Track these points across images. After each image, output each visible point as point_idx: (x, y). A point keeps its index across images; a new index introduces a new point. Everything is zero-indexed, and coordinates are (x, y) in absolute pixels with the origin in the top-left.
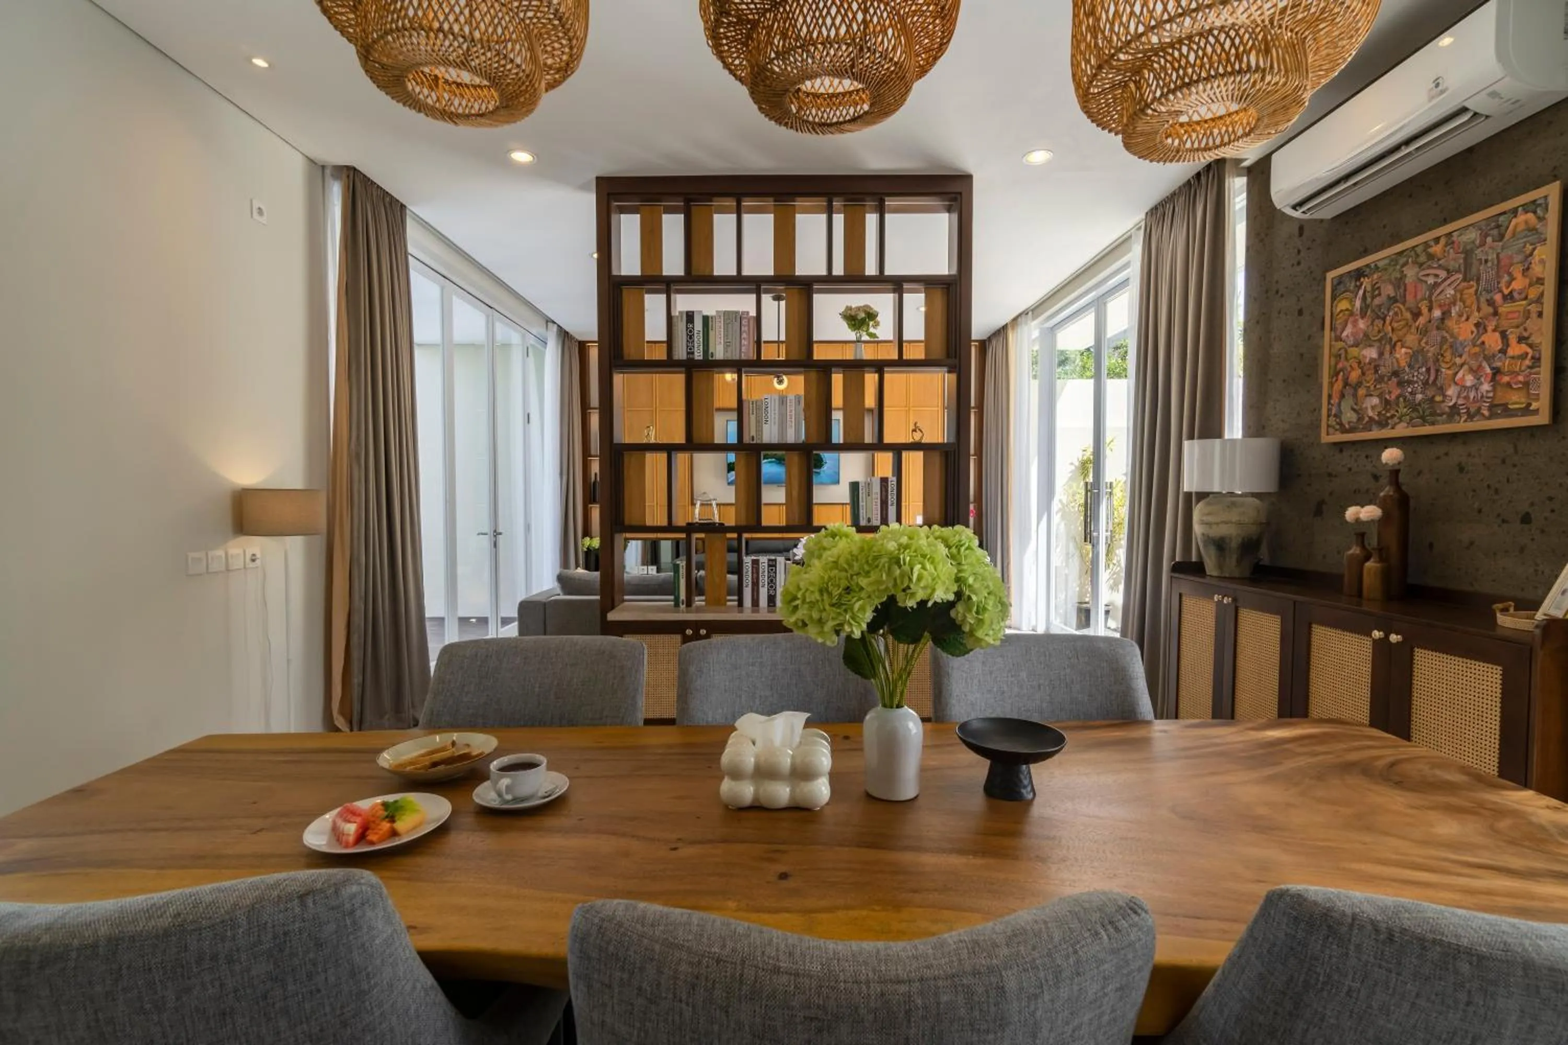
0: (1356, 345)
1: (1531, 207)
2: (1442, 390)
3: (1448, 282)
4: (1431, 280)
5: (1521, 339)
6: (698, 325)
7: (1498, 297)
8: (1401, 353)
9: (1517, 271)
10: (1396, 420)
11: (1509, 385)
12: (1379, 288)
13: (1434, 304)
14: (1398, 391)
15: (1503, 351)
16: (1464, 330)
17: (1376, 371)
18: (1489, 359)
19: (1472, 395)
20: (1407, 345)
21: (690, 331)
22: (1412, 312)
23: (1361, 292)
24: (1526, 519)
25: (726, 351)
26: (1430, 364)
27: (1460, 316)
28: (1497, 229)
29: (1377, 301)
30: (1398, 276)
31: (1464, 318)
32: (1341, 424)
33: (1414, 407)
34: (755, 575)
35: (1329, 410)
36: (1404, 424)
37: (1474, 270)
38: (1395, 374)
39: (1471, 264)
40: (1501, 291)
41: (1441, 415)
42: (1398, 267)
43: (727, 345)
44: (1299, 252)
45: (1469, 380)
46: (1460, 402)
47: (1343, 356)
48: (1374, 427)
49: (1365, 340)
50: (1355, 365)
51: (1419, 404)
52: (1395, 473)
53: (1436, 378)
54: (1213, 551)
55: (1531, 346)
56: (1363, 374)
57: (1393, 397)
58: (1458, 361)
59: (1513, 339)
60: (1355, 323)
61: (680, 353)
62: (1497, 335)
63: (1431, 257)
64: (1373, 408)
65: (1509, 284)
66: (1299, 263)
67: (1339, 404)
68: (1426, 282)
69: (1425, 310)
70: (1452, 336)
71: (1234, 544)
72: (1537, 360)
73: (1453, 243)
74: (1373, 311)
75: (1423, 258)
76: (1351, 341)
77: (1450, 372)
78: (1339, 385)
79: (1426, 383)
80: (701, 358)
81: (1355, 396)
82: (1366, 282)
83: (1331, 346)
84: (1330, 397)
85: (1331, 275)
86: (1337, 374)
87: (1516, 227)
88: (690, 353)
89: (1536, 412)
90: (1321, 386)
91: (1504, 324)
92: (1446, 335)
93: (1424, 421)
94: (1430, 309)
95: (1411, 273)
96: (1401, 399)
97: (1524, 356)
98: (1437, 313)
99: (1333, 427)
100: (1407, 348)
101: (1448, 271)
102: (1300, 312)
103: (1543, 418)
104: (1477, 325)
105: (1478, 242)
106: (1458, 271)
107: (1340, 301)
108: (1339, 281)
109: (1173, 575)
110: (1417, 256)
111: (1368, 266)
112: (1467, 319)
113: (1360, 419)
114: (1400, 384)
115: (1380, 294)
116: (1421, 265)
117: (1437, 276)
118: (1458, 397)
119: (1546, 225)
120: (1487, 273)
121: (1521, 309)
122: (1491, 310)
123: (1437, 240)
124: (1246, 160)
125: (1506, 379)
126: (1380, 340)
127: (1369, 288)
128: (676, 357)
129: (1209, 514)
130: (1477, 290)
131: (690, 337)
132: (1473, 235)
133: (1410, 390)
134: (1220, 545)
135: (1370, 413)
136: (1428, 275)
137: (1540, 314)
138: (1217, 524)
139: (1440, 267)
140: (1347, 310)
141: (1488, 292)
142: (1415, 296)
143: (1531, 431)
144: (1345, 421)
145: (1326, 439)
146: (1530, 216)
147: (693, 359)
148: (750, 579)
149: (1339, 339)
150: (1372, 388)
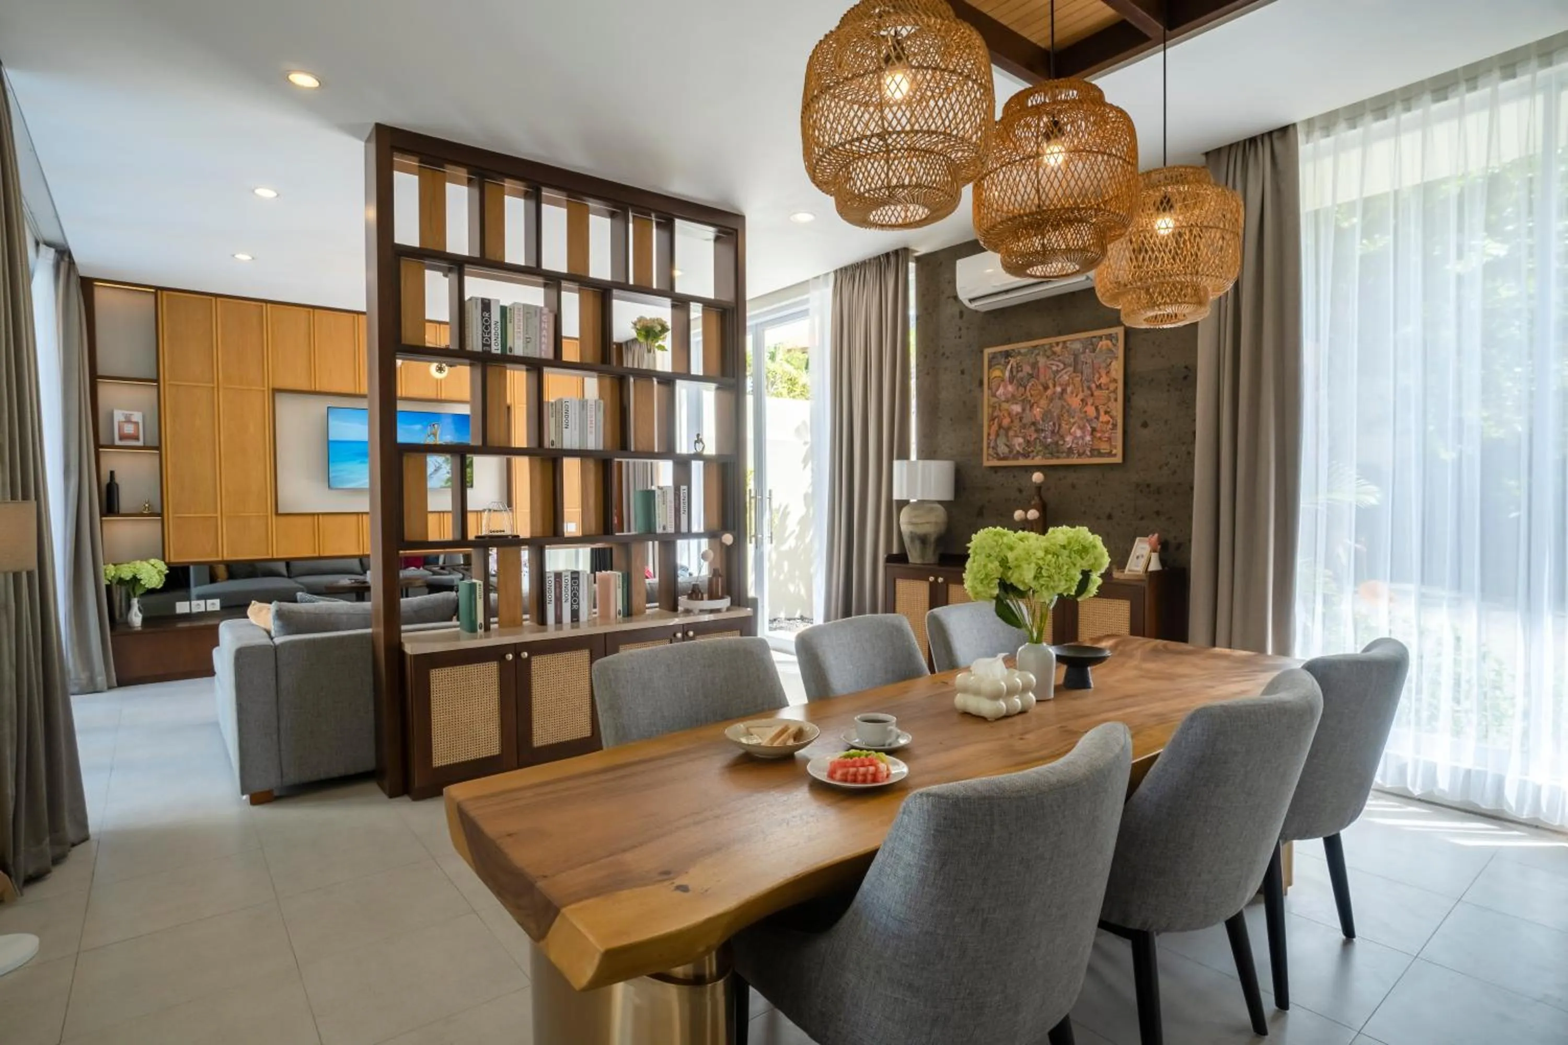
0: (1007, 401)
1: (1110, 337)
2: (1062, 437)
3: (1064, 371)
4: (1054, 368)
5: (1106, 413)
6: (496, 316)
7: (1093, 386)
8: (1037, 411)
9: (1103, 372)
10: (1034, 454)
11: (1100, 438)
12: (1021, 366)
13: (1057, 384)
14: (1034, 436)
15: (1097, 418)
16: (1075, 402)
17: (1021, 421)
18: (1089, 421)
19: (1080, 442)
20: (1041, 406)
21: (486, 321)
22: (1043, 386)
23: (1009, 367)
24: (1110, 517)
25: (526, 347)
26: (1056, 420)
27: (1072, 393)
28: (1091, 345)
29: (1020, 375)
30: (1034, 361)
31: (1074, 395)
32: (997, 454)
33: (1046, 447)
34: (558, 590)
35: (989, 444)
36: (1040, 457)
37: (1079, 367)
38: (1034, 424)
39: (1078, 364)
40: (1094, 382)
41: (1062, 453)
42: (1033, 355)
43: (527, 341)
44: (960, 329)
45: (1079, 433)
46: (1074, 446)
47: (997, 408)
48: (1020, 458)
49: (1012, 399)
50: (1006, 415)
51: (1049, 445)
52: (1039, 488)
53: (1059, 429)
54: (918, 544)
55: (1111, 417)
56: (1012, 421)
57: (1032, 439)
58: (1072, 420)
59: (1102, 413)
60: (1005, 387)
61: (475, 343)
62: (1093, 408)
63: (1054, 353)
64: (1020, 445)
65: (1099, 379)
66: (960, 337)
67: (996, 440)
68: (1051, 368)
69: (1051, 385)
70: (1068, 404)
71: (932, 539)
72: (1115, 426)
73: (1067, 347)
74: (1017, 380)
75: (1049, 353)
76: (1003, 398)
77: (1067, 427)
78: (995, 427)
79: (1053, 432)
80: (499, 352)
81: (1007, 436)
82: (1012, 361)
83: (989, 400)
84: (989, 434)
85: (988, 351)
86: (993, 420)
87: (1102, 346)
88: (486, 344)
89: (1115, 455)
90: (982, 426)
91: (1097, 403)
92: (1065, 404)
93: (1052, 455)
94: (1054, 386)
95: (1042, 361)
96: (1038, 441)
97: (1108, 422)
98: (1059, 389)
99: (992, 456)
100: (1041, 408)
101: (1065, 364)
102: (963, 372)
103: (1118, 459)
104: (1082, 400)
105: (1081, 350)
106: (1070, 366)
107: (994, 370)
108: (993, 357)
109: (888, 564)
110: (1046, 351)
111: (1013, 350)
112: (1077, 396)
113: (1011, 452)
114: (1037, 431)
115: (1022, 371)
116: (1048, 357)
117: (1058, 366)
118: (1073, 442)
119: (1118, 349)
120: (1087, 370)
121: (1105, 395)
122: (1089, 392)
123: (1057, 344)
124: (917, 252)
125: (1099, 435)
126: (1023, 401)
127: (1015, 365)
128: (469, 348)
129: (916, 516)
130: (1081, 380)
131: (486, 327)
132: (1077, 346)
133: (1043, 435)
134: (923, 540)
135: (1018, 448)
136: (1052, 364)
137: (1116, 400)
138: (922, 524)
139: (1059, 361)
140: (999, 377)
141: (1088, 381)
142: (1045, 376)
143: (1112, 466)
144: (1000, 453)
145: (986, 463)
146: (1109, 342)
147: (490, 352)
148: (553, 594)
149: (994, 395)
150: (1018, 431)
